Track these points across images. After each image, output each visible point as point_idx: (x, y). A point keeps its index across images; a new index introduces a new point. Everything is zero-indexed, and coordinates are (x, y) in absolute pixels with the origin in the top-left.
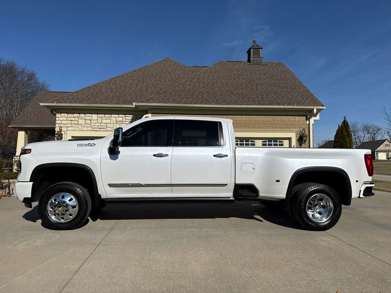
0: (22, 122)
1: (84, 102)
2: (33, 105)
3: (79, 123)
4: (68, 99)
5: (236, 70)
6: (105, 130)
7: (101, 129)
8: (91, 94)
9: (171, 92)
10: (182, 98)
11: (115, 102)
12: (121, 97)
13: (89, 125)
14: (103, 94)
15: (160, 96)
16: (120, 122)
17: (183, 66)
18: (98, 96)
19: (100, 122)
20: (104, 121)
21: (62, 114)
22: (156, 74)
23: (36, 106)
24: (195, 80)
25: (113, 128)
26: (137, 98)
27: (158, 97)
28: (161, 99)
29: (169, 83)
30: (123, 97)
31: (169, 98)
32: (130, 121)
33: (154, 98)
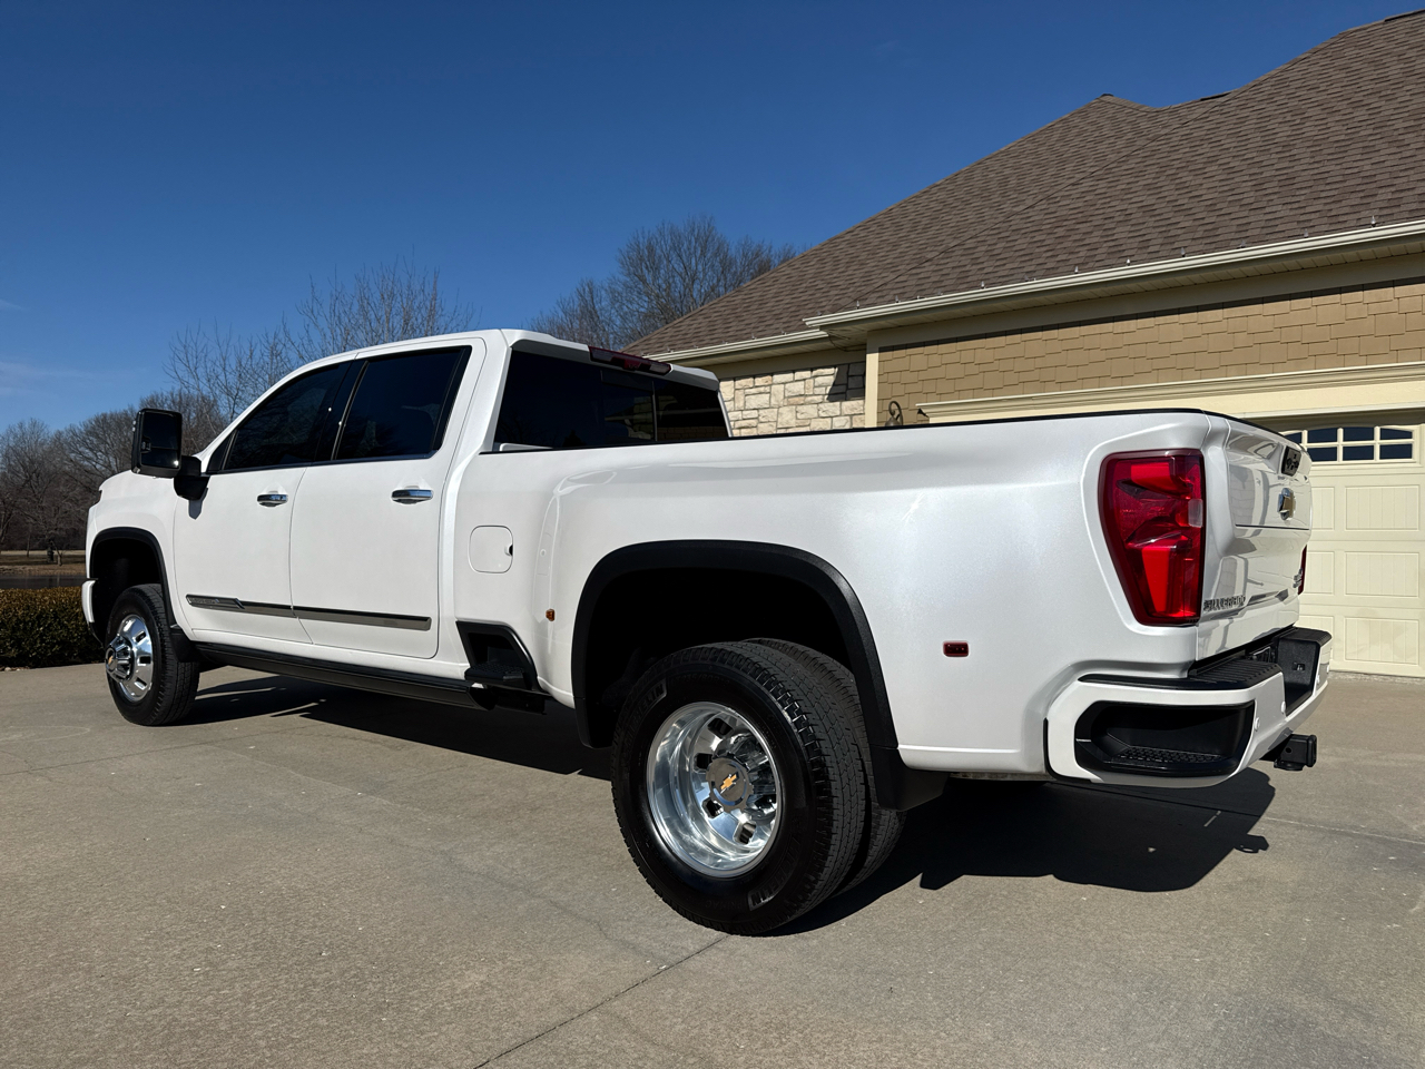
1: (691, 344)
7: (743, 430)
9: (974, 245)
10: (1003, 262)
11: (780, 326)
15: (920, 271)
16: (797, 399)
19: (741, 404)
20: (754, 402)
25: (776, 422)
27: (905, 278)
28: (915, 282)
31: (949, 270)
32: (828, 391)
33: (888, 286)
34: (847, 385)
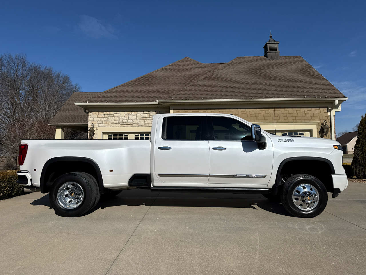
0: (59, 120)
1: (113, 101)
2: (68, 105)
3: (109, 120)
4: (99, 98)
5: (254, 65)
6: (132, 126)
7: (128, 125)
8: (119, 93)
9: (191, 89)
10: (201, 94)
11: (141, 100)
12: (145, 96)
13: (117, 122)
14: (129, 93)
15: (181, 93)
16: (145, 118)
17: (201, 64)
18: (125, 95)
19: (127, 118)
20: (131, 118)
21: (94, 112)
22: (177, 72)
23: (71, 105)
24: (214, 76)
25: (139, 123)
26: (160, 96)
27: (179, 94)
28: (182, 95)
29: (189, 81)
30: (147, 96)
31: (189, 94)
33: (175, 95)
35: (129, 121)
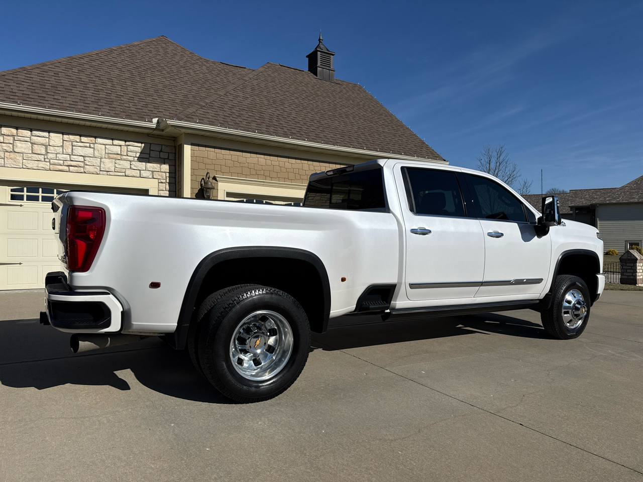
3: (16, 150)
5: (303, 84)
6: (82, 170)
7: (70, 167)
8: (38, 85)
9: (220, 106)
10: (247, 121)
11: (108, 111)
12: (114, 103)
13: (42, 158)
14: (68, 90)
15: (206, 111)
16: (115, 156)
17: (201, 58)
18: (60, 92)
19: (70, 151)
22: (158, 64)
25: (100, 166)
26: (149, 109)
27: (202, 113)
28: (211, 117)
30: (118, 104)
31: (223, 117)
32: (138, 155)
34: (149, 154)
35: (73, 157)
